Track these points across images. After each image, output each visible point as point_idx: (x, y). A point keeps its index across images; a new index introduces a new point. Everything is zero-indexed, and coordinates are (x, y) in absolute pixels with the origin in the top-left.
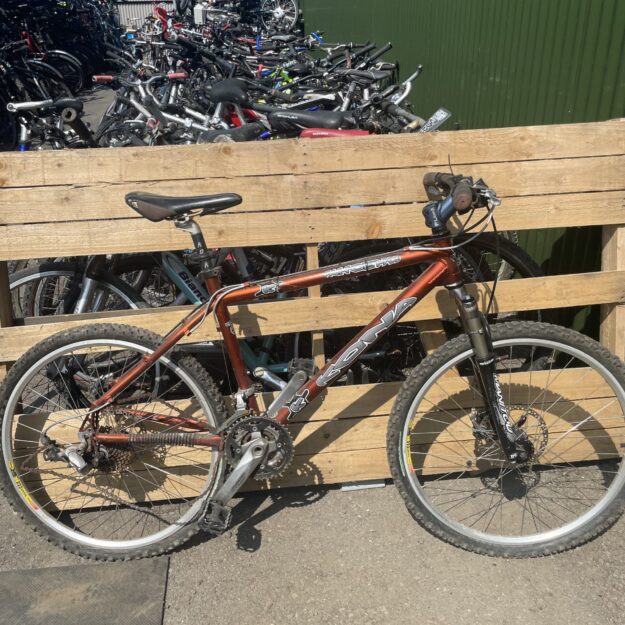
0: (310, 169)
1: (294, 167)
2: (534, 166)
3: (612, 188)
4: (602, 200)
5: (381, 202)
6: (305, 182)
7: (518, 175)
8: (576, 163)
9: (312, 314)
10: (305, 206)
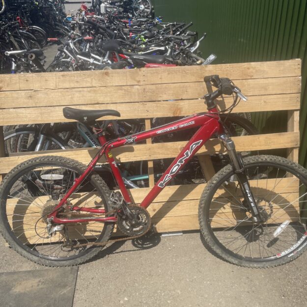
0: (146, 83)
1: (139, 82)
2: (254, 82)
3: (292, 92)
4: (287, 98)
5: (181, 99)
6: (144, 89)
7: (246, 86)
8: (274, 80)
9: (148, 152)
10: (144, 100)
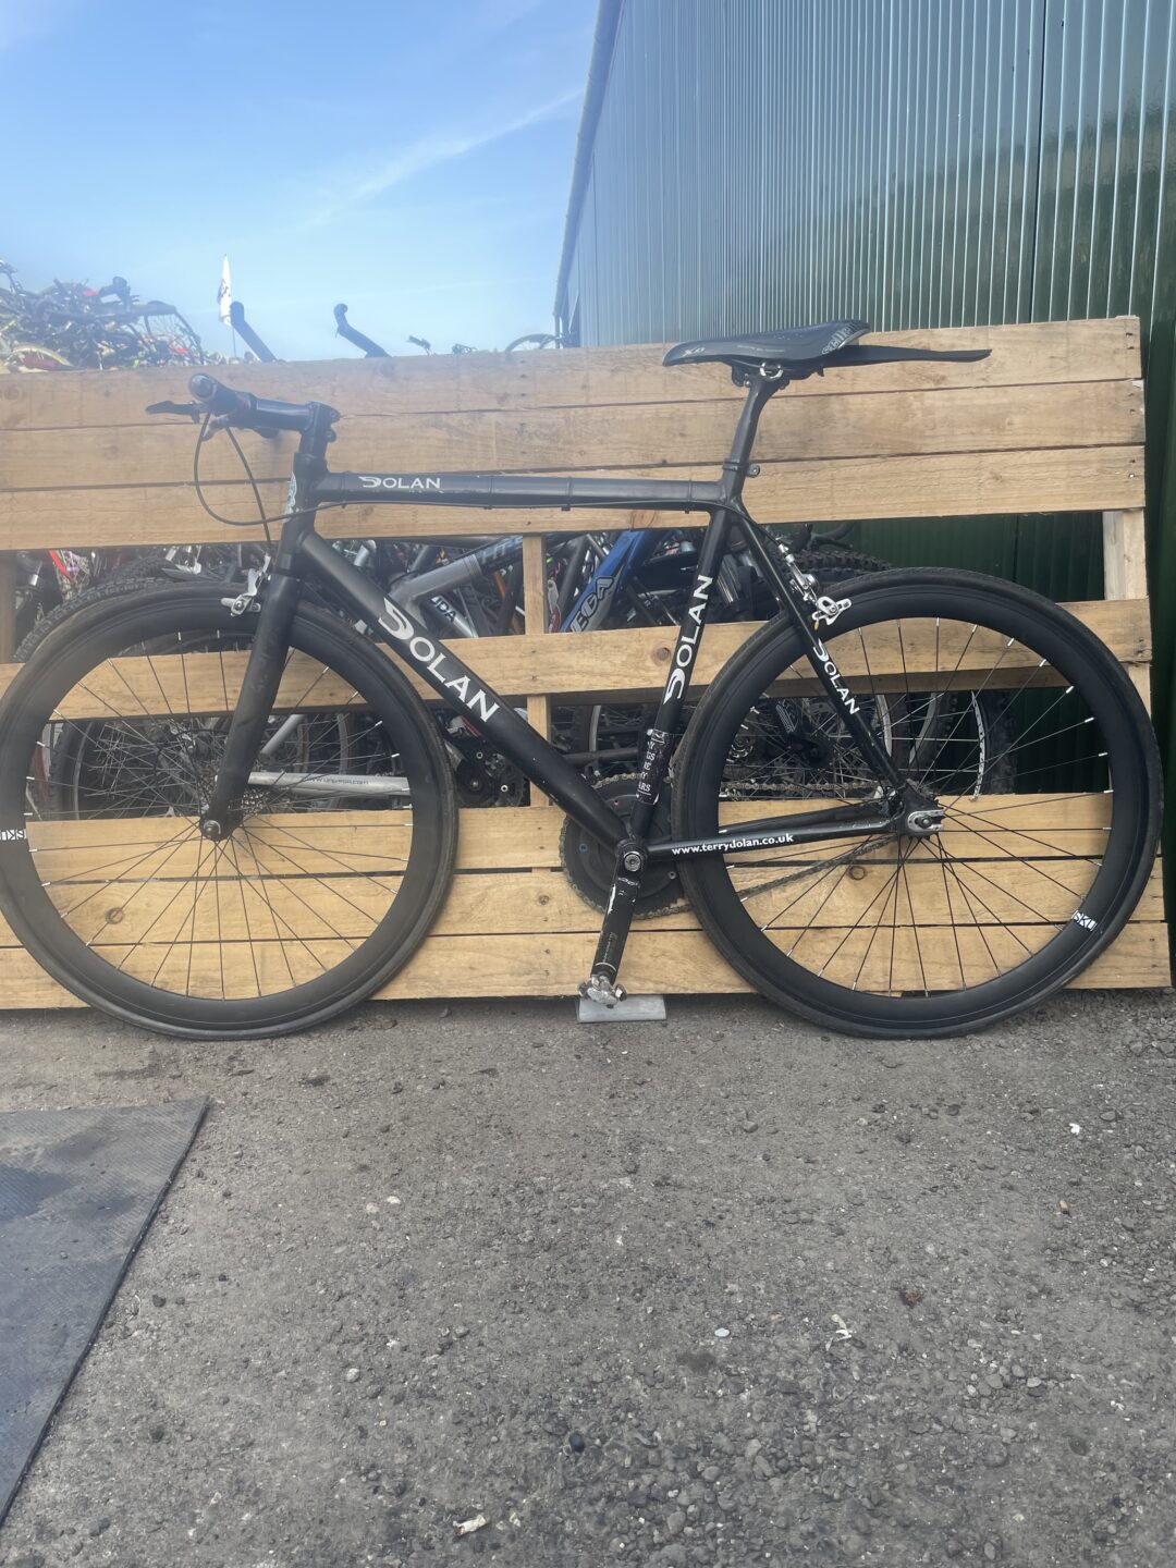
0: (533, 405)
1: (503, 398)
2: (950, 399)
3: (1107, 441)
5: (658, 460)
6: (522, 424)
7: (919, 414)
8: (1031, 395)
9: (526, 662)
